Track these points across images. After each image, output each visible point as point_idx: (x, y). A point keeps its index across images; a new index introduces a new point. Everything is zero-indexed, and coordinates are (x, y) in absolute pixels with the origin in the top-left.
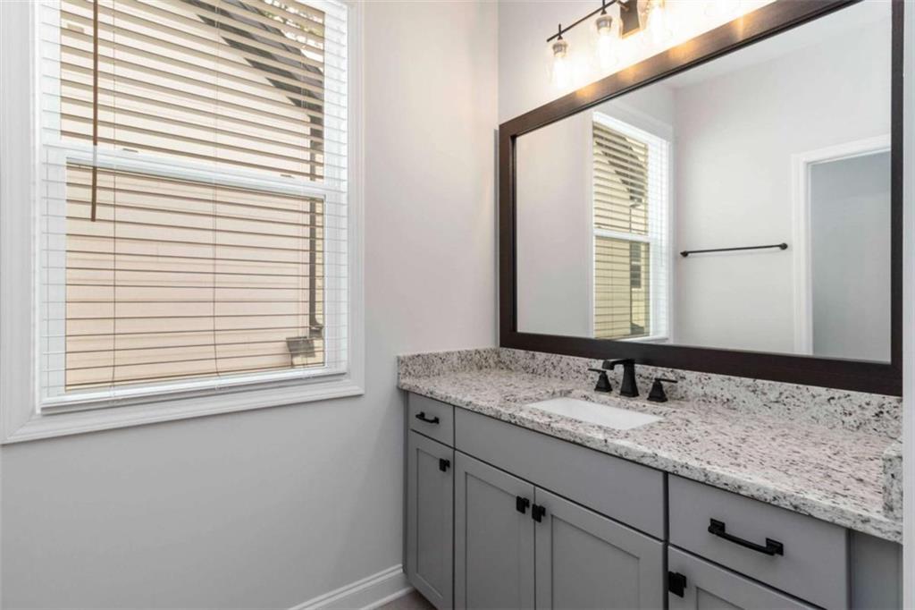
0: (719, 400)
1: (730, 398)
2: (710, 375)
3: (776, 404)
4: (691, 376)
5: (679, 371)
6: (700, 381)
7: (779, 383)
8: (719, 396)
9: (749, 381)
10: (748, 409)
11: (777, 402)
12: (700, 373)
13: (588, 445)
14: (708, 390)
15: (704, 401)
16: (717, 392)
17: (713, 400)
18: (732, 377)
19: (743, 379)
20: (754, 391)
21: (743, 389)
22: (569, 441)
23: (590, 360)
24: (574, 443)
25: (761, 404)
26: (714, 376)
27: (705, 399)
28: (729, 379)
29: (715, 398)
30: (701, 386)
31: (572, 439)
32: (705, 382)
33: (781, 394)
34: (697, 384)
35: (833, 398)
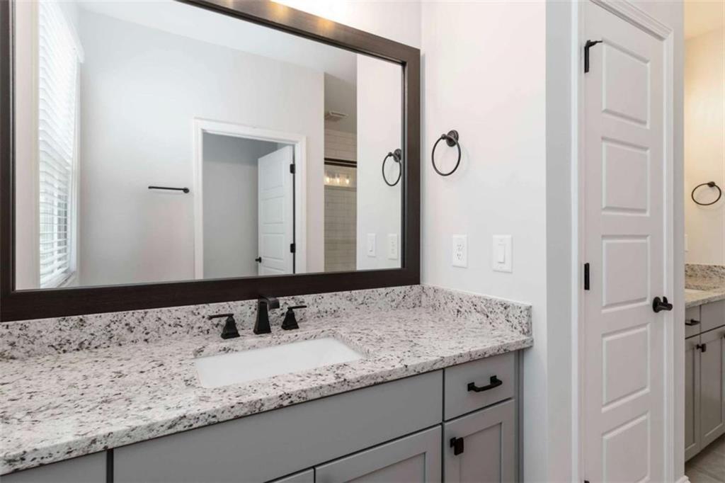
0: (328, 313)
1: (336, 309)
2: (322, 294)
3: (362, 306)
4: (308, 299)
5: (299, 296)
6: (316, 301)
7: (363, 290)
8: (328, 310)
9: (347, 293)
10: (347, 314)
11: (362, 304)
12: (315, 295)
13: (389, 379)
14: (321, 308)
15: (318, 317)
16: (327, 307)
17: (324, 314)
18: (337, 293)
19: (344, 292)
20: (350, 300)
21: (344, 300)
22: (371, 386)
23: (197, 306)
24: (376, 384)
25: (354, 307)
26: (325, 295)
27: (319, 315)
28: (336, 295)
29: (326, 312)
30: (316, 305)
31: (373, 382)
32: (320, 301)
33: (365, 297)
34: (313, 304)
35: (387, 293)
